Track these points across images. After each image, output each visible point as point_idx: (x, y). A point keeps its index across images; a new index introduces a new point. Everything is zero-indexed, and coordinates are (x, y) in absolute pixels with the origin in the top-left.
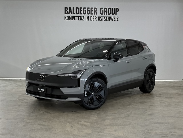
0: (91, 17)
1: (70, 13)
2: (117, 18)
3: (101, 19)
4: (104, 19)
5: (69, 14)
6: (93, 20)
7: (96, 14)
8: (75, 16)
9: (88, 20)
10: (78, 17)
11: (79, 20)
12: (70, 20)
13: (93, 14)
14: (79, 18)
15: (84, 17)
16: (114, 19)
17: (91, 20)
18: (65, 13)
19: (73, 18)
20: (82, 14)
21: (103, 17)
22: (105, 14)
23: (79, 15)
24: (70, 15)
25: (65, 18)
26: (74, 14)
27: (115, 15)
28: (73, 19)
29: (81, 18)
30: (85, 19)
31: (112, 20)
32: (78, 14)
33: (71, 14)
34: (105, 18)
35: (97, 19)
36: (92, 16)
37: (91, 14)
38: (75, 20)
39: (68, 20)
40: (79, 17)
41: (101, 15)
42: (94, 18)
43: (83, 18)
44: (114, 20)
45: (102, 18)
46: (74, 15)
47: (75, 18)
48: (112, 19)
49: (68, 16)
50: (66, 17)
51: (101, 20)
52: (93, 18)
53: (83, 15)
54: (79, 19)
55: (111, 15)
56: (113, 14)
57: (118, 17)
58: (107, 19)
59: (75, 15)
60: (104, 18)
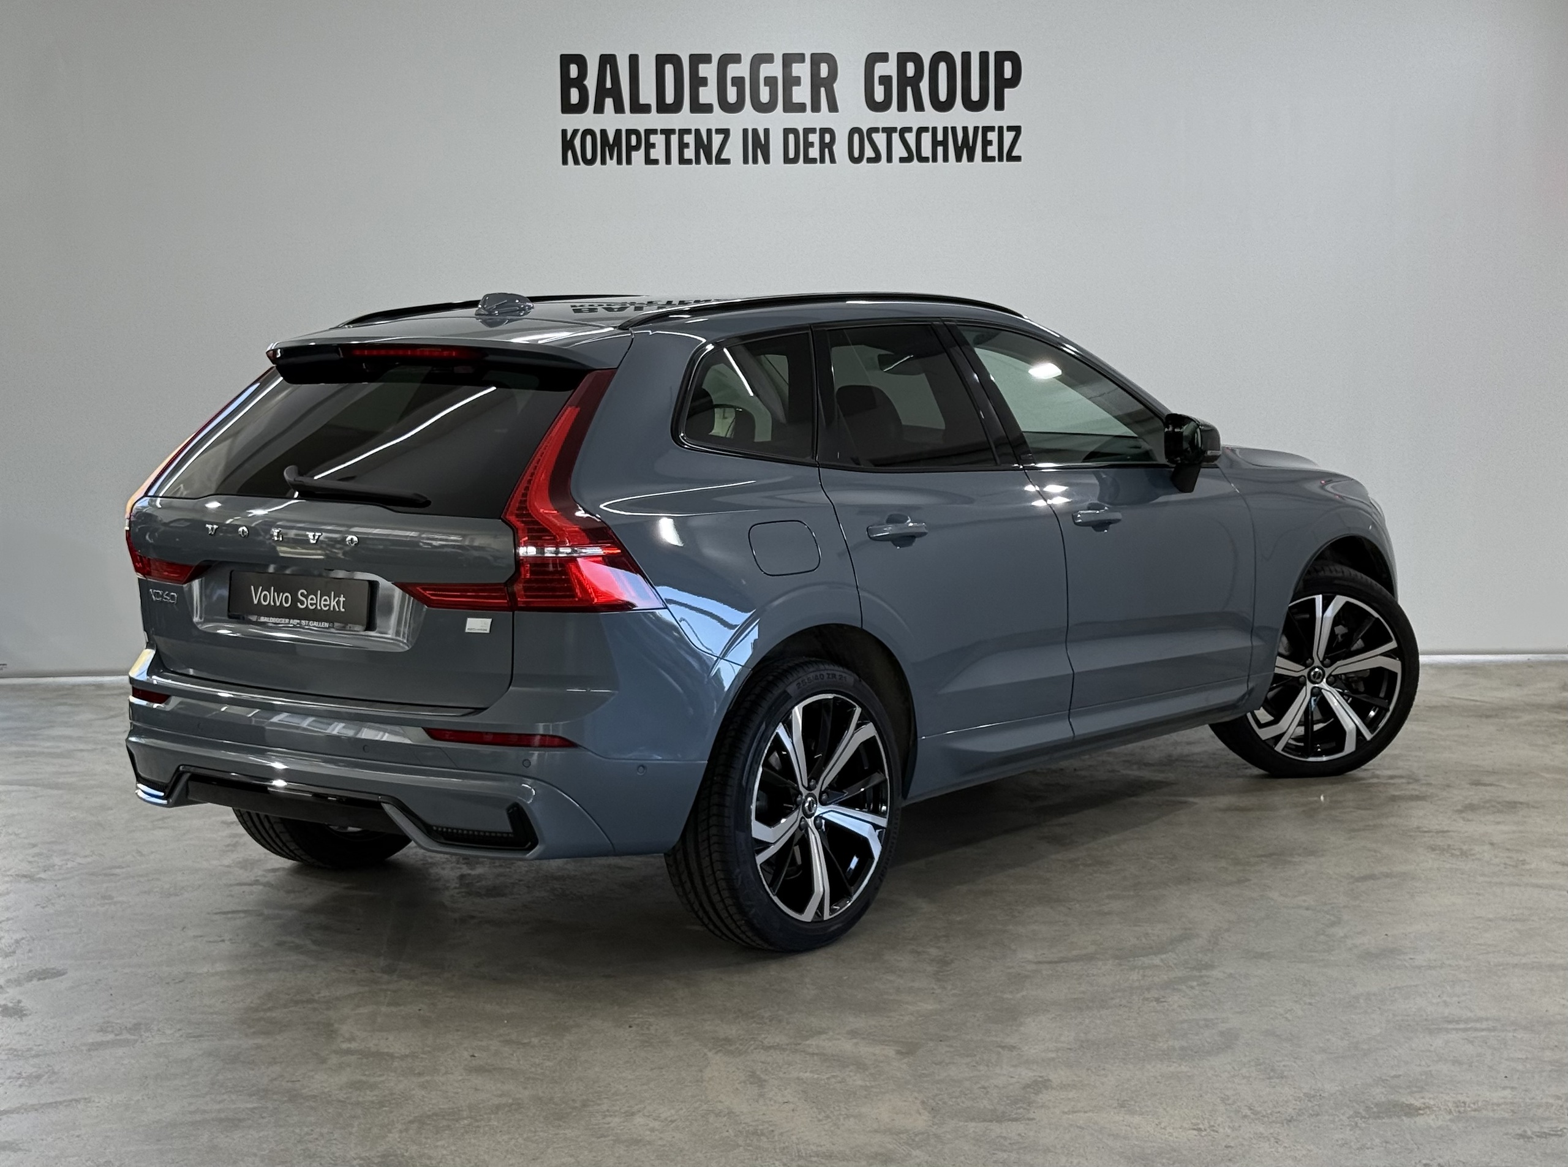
0: (787, 132)
1: (609, 102)
2: (1008, 137)
3: (869, 152)
4: (899, 150)
5: (599, 109)
6: (808, 160)
7: (833, 107)
8: (649, 132)
9: (767, 160)
10: (674, 139)
11: (683, 161)
12: (612, 163)
13: (801, 108)
14: (683, 146)
15: (726, 133)
16: (987, 143)
17: (787, 160)
18: (567, 107)
19: (630, 149)
20: (708, 108)
21: (889, 131)
22: (902, 107)
23: (684, 119)
24: (610, 121)
25: (567, 144)
26: (638, 108)
27: (988, 116)
28: (638, 156)
29: (703, 146)
30: (734, 150)
31: (971, 158)
32: (676, 107)
33: (619, 108)
34: (911, 138)
35: (840, 148)
36: (800, 121)
37: (792, 107)
38: (649, 161)
39: (590, 162)
40: (689, 139)
41: (869, 119)
42: (814, 138)
43: (717, 139)
44: (986, 158)
45: (880, 139)
46: (641, 122)
47: (650, 146)
48: (965, 149)
49: (591, 132)
50: (577, 142)
51: (876, 159)
52: (808, 145)
53: (718, 119)
54: (689, 153)
55: (959, 117)
56: (971, 106)
57: (1017, 130)
58: (927, 151)
59: (655, 120)
60: (896, 137)
